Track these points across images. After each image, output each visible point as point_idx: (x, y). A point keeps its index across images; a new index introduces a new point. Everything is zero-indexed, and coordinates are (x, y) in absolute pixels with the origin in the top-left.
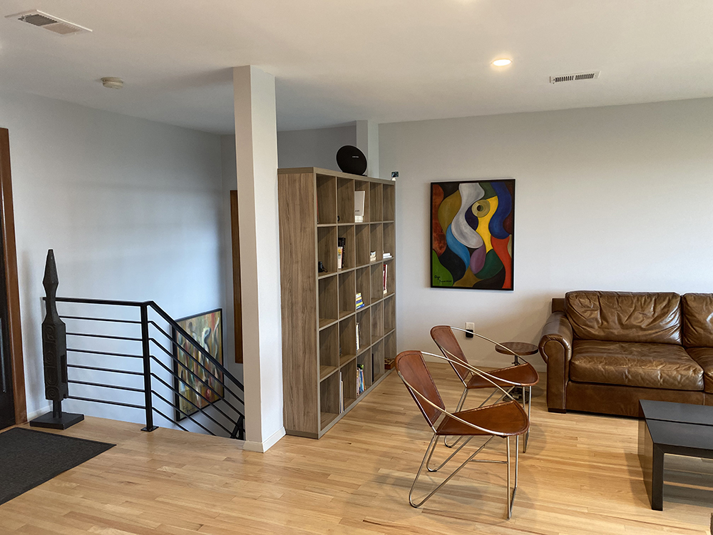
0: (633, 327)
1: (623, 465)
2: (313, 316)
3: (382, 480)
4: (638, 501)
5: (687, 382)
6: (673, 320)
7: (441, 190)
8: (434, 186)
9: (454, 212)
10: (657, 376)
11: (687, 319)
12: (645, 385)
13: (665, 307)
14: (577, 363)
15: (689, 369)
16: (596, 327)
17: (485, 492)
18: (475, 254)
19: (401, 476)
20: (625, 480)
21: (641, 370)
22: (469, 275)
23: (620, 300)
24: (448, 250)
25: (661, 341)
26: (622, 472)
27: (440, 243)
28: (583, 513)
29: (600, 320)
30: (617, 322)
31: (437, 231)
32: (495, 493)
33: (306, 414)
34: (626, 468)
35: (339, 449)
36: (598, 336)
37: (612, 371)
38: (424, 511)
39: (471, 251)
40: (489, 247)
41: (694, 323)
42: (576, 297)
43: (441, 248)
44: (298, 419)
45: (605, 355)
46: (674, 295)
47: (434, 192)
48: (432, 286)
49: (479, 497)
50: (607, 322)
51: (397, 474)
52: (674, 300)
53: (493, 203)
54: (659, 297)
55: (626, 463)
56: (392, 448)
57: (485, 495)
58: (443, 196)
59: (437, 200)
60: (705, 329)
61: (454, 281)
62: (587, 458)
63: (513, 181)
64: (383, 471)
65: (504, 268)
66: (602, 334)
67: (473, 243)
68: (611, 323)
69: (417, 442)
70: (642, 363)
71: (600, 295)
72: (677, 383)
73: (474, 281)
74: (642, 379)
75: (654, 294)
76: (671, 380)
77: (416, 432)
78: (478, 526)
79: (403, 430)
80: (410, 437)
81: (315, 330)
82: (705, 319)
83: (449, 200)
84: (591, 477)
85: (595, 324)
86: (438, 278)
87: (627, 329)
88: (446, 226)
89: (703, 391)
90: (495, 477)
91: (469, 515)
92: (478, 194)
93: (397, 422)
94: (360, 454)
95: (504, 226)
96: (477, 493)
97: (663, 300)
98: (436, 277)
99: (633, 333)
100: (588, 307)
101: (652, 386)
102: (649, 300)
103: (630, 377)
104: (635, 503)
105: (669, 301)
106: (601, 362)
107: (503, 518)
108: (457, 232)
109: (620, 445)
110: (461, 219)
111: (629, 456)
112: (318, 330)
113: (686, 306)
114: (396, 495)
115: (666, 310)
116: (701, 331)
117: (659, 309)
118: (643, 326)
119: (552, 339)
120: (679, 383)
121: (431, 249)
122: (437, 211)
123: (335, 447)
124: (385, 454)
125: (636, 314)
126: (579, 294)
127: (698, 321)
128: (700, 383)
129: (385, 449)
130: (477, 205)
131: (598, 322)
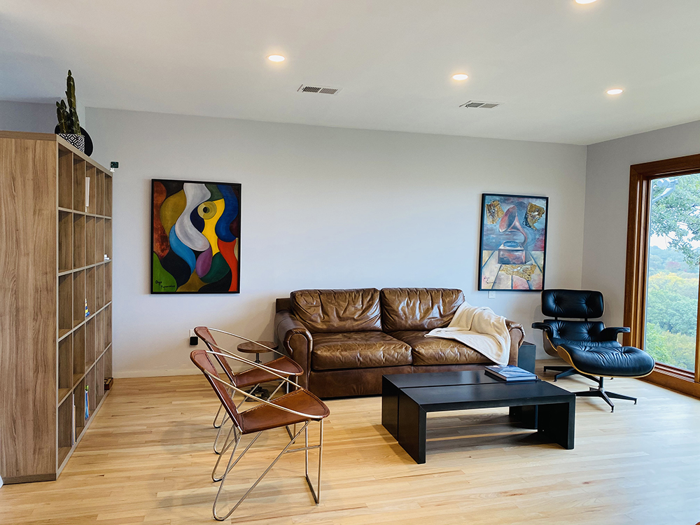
0: (348, 319)
1: (376, 435)
2: (51, 322)
3: (167, 504)
4: (405, 461)
5: (402, 358)
6: (375, 311)
7: (164, 188)
8: (155, 183)
9: (179, 211)
10: (380, 356)
11: (386, 309)
12: (372, 365)
13: (370, 300)
14: (319, 352)
15: (401, 347)
16: (319, 321)
17: (282, 487)
18: (201, 257)
19: (187, 494)
20: (385, 446)
21: (369, 353)
22: (194, 279)
23: (336, 297)
24: (172, 253)
25: (369, 329)
26: (381, 440)
27: (161, 245)
28: (373, 481)
29: (322, 315)
30: (335, 316)
31: (159, 234)
32: (292, 485)
33: (37, 450)
34: (381, 437)
35: (91, 484)
36: (322, 329)
37: (348, 356)
38: (234, 521)
39: (197, 254)
40: (215, 250)
41: (391, 312)
42: (301, 295)
43: (162, 251)
44: (25, 460)
45: (339, 343)
46: (375, 290)
47: (155, 189)
48: (152, 292)
49: (279, 493)
50: (328, 316)
51: (181, 493)
52: (376, 294)
53: (220, 206)
54: (365, 292)
55: (378, 433)
56: (157, 468)
57: (283, 489)
58: (165, 194)
59: (159, 199)
60: (398, 316)
61: (178, 286)
62: (347, 436)
63: (241, 185)
64: (163, 494)
65: (230, 270)
66: (325, 327)
67: (199, 245)
68: (332, 317)
69: (181, 456)
70: (370, 346)
71: (320, 293)
72: (394, 360)
73: (200, 284)
74: (370, 360)
75: (361, 290)
76: (391, 358)
77: (175, 447)
78: (295, 518)
79: (159, 448)
80: (173, 454)
81: (54, 341)
82: (398, 308)
83: (173, 200)
84: (360, 450)
85: (319, 318)
86: (160, 283)
87: (344, 321)
88: (169, 227)
89: (412, 365)
90: (282, 471)
91: (280, 512)
92: (204, 196)
93: (146, 442)
94: (122, 484)
95: (230, 229)
96: (275, 490)
97: (367, 294)
98: (157, 282)
99: (348, 324)
100: (312, 304)
101: (377, 365)
102: (357, 295)
103: (361, 359)
104: (404, 462)
105: (372, 295)
106: (338, 350)
107: (312, 505)
108: (181, 233)
109: (364, 420)
110: (186, 219)
111: (376, 427)
112: (58, 340)
113: (385, 298)
114: (193, 515)
115: (371, 302)
116: (396, 318)
117: (365, 303)
118: (355, 317)
119: (297, 333)
120: (396, 359)
121: (152, 252)
122: (159, 212)
123: (86, 484)
124: (153, 477)
125: (350, 307)
126: (304, 293)
127: (394, 311)
128: (410, 358)
129: (150, 472)
130: (203, 206)
131: (320, 317)
